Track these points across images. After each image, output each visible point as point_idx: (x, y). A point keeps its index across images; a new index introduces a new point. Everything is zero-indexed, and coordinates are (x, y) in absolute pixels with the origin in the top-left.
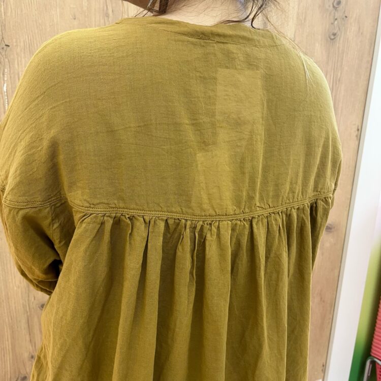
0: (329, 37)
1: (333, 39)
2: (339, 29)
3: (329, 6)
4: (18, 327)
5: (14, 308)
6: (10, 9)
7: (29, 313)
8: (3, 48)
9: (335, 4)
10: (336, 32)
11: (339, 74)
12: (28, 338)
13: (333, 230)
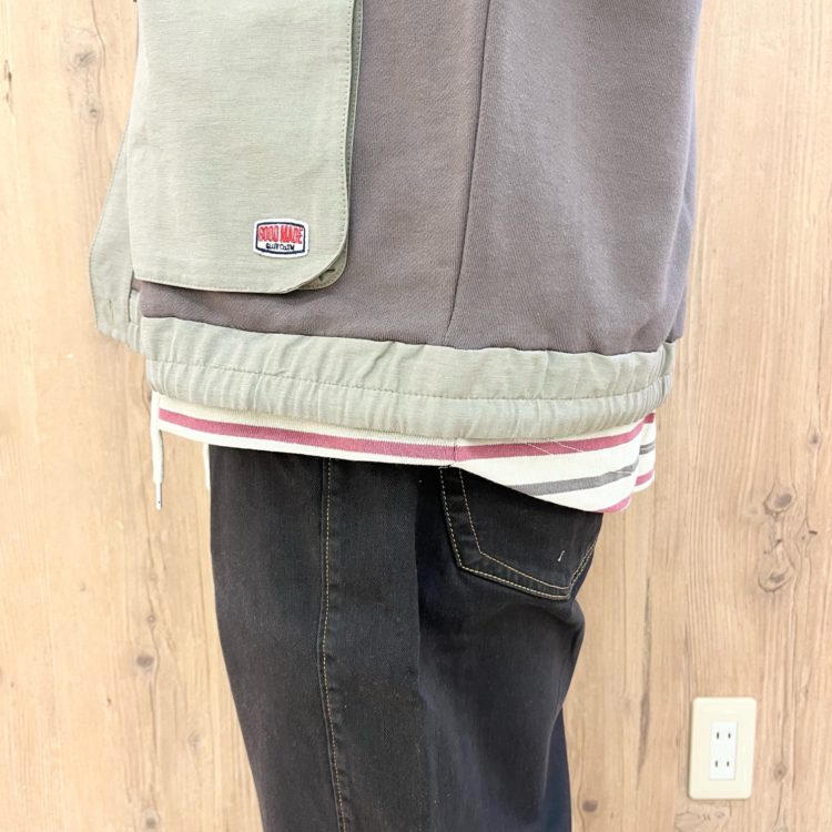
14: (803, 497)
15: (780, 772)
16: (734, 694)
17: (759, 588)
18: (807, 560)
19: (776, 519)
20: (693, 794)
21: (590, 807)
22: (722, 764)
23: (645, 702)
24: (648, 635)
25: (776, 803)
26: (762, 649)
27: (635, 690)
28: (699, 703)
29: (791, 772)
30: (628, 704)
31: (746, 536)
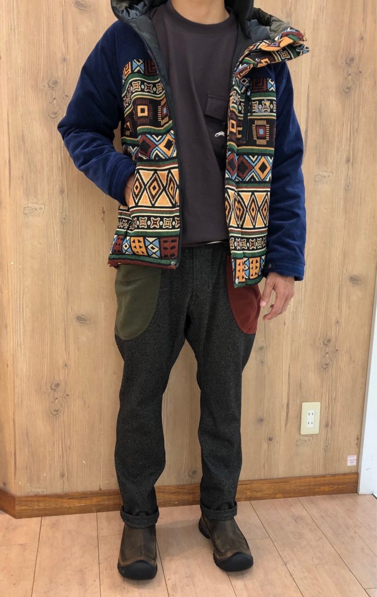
0: (344, 91)
1: (348, 93)
2: (354, 83)
3: (342, 63)
4: (56, 334)
5: (54, 316)
6: (70, 69)
7: (66, 323)
8: (63, 98)
9: (348, 61)
10: (350, 86)
11: (356, 125)
12: (64, 347)
13: (359, 282)
14: (334, 340)
15: (327, 425)
16: (314, 401)
17: (322, 369)
18: (335, 359)
19: (327, 346)
20: (302, 434)
21: (270, 439)
22: (310, 423)
23: (288, 404)
24: (289, 383)
25: (326, 436)
26: (322, 387)
27: (285, 401)
28: (305, 405)
29: (330, 425)
30: (283, 405)
31: (318, 352)
